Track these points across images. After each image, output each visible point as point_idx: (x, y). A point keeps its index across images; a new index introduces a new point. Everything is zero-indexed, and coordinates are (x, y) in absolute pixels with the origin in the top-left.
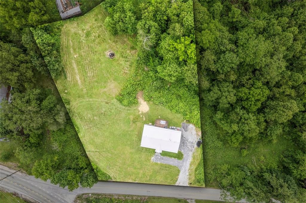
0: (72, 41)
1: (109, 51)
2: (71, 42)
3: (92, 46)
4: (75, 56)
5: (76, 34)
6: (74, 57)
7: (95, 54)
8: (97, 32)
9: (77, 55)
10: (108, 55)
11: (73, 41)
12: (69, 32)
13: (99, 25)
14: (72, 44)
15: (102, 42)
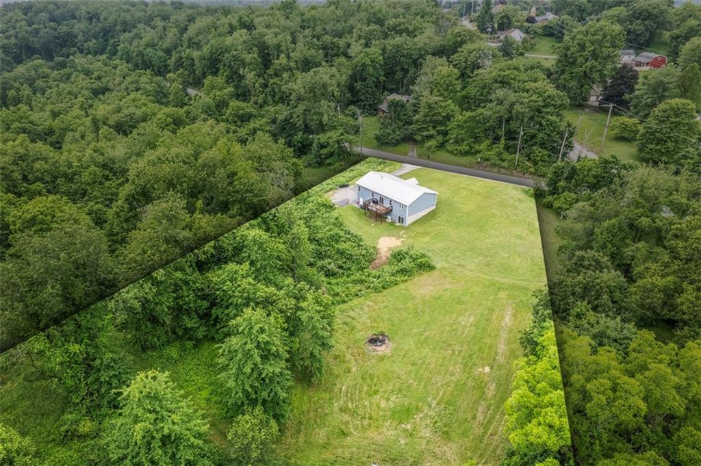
0: (474, 418)
1: (375, 350)
2: (480, 417)
3: (415, 381)
4: (487, 369)
5: (446, 433)
6: (492, 368)
7: (420, 359)
8: (371, 404)
9: (480, 370)
10: (387, 347)
11: (469, 416)
12: (469, 454)
13: (346, 417)
14: (480, 409)
15: (378, 377)
